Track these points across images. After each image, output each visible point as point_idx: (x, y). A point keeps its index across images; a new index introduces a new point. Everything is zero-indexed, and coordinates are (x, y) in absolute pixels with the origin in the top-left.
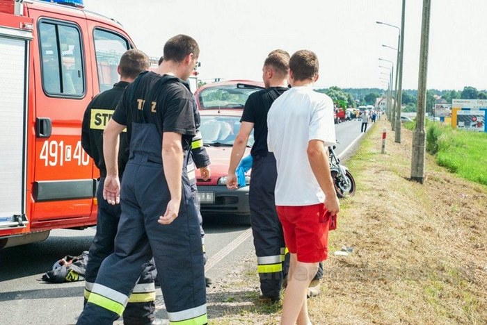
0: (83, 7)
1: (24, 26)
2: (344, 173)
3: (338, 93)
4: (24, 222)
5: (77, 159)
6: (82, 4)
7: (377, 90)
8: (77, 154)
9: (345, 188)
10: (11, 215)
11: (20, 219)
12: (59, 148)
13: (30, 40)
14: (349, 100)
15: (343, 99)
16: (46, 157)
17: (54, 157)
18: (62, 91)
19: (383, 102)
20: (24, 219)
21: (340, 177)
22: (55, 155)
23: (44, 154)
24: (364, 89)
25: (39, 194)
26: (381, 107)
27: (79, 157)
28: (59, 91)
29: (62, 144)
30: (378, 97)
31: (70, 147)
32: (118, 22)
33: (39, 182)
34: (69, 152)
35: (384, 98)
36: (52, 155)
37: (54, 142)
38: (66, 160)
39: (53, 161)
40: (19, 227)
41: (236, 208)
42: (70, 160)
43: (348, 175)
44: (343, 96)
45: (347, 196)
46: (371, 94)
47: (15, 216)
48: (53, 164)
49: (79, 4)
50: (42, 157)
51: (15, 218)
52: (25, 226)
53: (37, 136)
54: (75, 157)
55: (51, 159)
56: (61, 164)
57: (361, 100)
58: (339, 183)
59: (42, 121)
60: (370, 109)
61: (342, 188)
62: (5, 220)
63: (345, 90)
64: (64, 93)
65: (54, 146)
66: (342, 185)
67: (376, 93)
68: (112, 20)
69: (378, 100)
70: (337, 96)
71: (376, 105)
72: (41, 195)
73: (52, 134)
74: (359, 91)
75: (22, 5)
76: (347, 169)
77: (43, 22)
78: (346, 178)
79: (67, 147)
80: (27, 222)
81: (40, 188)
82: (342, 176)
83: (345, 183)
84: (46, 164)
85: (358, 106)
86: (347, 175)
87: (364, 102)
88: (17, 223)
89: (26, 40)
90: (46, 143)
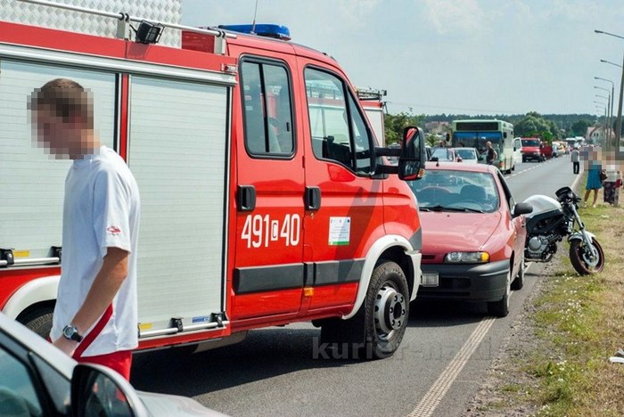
0: (289, 39)
1: (226, 68)
2: (590, 241)
3: (538, 120)
4: (224, 322)
5: (285, 238)
6: (288, 34)
7: (588, 116)
8: (285, 231)
9: (591, 260)
10: (208, 314)
11: (220, 318)
12: (264, 223)
13: (233, 85)
14: (552, 130)
15: (544, 129)
16: (248, 237)
17: (258, 236)
18: (267, 150)
19: (596, 132)
20: (224, 319)
21: (584, 246)
22: (259, 233)
23: (247, 233)
24: (571, 116)
25: (241, 284)
26: (594, 139)
27: (286, 235)
28: (264, 150)
29: (267, 218)
30: (590, 126)
31: (277, 222)
32: (332, 58)
33: (240, 269)
34: (276, 228)
35: (597, 127)
36: (256, 233)
37: (258, 217)
38: (272, 239)
39: (257, 242)
40: (218, 328)
41: (468, 294)
42: (276, 239)
43: (595, 243)
44: (544, 125)
45: (594, 271)
46: (580, 123)
47: (213, 315)
48: (257, 245)
49: (284, 35)
50: (244, 236)
51: (214, 318)
52: (225, 327)
53: (239, 209)
54: (283, 235)
55: (255, 238)
56: (267, 245)
57: (567, 130)
58: (584, 255)
59: (245, 189)
60: (580, 141)
61: (588, 261)
62: (201, 320)
63: (547, 117)
64: (271, 152)
65: (258, 221)
66: (587, 257)
67: (587, 121)
68: (325, 54)
69: (590, 129)
70: (536, 124)
71: (588, 137)
72: (243, 286)
73: (257, 205)
74: (564, 117)
75: (224, 41)
76: (594, 236)
77: (245, 61)
78: (593, 248)
79: (273, 222)
80: (228, 322)
81: (242, 277)
82: (587, 245)
83: (592, 254)
84: (249, 246)
85: (564, 137)
86: (593, 244)
87: (571, 133)
88: (216, 324)
89: (228, 86)
90: (249, 217)
